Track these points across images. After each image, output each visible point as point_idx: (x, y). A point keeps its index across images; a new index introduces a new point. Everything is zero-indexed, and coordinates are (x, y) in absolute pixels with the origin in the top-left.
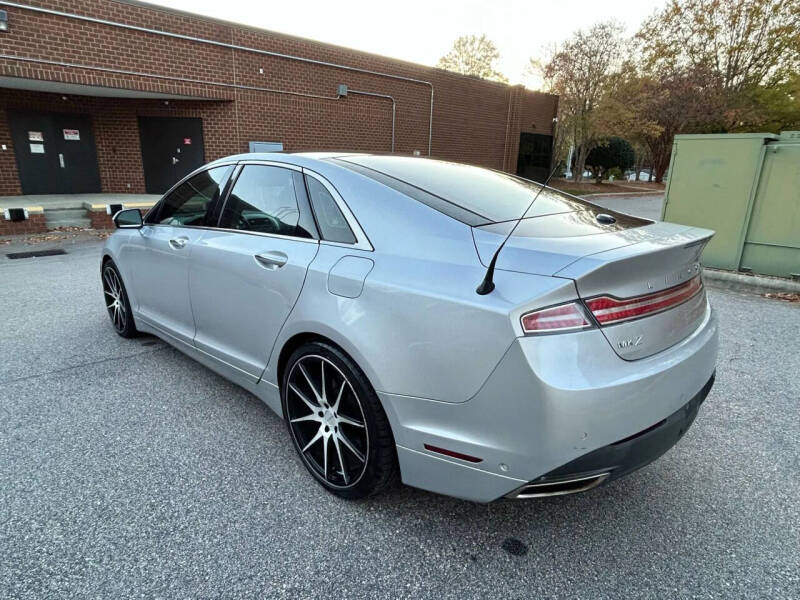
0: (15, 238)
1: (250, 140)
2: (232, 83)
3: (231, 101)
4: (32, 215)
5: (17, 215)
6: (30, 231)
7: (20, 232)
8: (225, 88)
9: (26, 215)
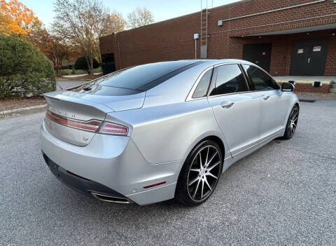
0: (313, 94)
4: (323, 85)
5: (317, 84)
6: (320, 92)
7: (316, 92)
9: (321, 85)
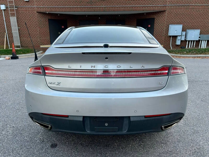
1: (170, 24)
2: (167, 4)
3: (165, 11)
8: (163, 7)
